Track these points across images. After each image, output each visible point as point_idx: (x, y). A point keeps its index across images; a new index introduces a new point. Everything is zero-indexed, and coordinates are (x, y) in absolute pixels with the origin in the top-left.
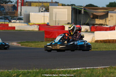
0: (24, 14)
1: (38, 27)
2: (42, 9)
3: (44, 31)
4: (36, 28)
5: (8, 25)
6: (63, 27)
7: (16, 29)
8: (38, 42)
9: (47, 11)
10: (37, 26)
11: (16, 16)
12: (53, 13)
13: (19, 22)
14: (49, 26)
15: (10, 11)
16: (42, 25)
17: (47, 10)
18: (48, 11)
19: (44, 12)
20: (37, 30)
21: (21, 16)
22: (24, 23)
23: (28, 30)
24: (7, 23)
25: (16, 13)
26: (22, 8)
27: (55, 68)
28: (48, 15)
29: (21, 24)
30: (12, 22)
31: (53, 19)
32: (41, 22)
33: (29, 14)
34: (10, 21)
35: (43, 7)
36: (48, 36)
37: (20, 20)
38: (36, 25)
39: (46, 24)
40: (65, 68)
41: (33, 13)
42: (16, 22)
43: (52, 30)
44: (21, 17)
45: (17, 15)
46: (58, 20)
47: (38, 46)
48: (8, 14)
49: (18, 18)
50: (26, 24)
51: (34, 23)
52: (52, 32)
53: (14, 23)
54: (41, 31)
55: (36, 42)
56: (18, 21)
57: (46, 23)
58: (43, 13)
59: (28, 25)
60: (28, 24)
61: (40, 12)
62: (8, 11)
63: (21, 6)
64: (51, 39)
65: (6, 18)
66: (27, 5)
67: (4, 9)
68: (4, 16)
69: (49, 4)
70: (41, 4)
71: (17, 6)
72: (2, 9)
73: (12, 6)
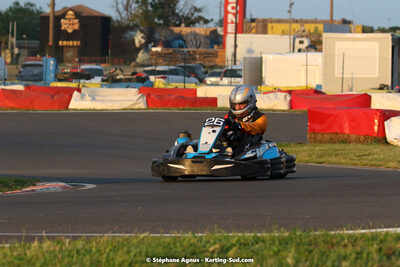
0: (244, 58)
1: (289, 98)
2: (301, 42)
3: (306, 109)
4: (281, 103)
5: (195, 91)
6: (366, 99)
7: (220, 104)
9: (316, 50)
10: (284, 94)
11: (220, 64)
12: (334, 55)
13: (230, 84)
14: (323, 96)
15: (202, 49)
16: (301, 91)
17: (315, 45)
18: (318, 47)
19: (308, 51)
20: (283, 108)
21: (235, 64)
24: (192, 86)
25: (219, 54)
26: (238, 39)
27: (340, 227)
28: (320, 60)
30: (208, 82)
31: (334, 74)
32: (299, 82)
33: (261, 58)
34: (202, 81)
35: (302, 37)
36: (317, 127)
37: (231, 77)
38: (280, 91)
39: (311, 89)
40: (370, 228)
41: (271, 57)
42: (221, 83)
43: (331, 106)
44: (234, 67)
45: (224, 62)
46: (350, 76)
48: (195, 59)
49: (226, 71)
51: (275, 86)
52: (330, 116)
53: (213, 88)
54: (297, 111)
56: (226, 80)
57: (313, 85)
58: (303, 55)
60: (257, 89)
61: (293, 51)
62: (194, 49)
63: (236, 34)
64: (327, 137)
65: (189, 72)
66: (254, 31)
67: (181, 42)
68: (182, 64)
69: (321, 27)
70: (297, 27)
71: (222, 33)
72: (177, 43)
73: (208, 33)
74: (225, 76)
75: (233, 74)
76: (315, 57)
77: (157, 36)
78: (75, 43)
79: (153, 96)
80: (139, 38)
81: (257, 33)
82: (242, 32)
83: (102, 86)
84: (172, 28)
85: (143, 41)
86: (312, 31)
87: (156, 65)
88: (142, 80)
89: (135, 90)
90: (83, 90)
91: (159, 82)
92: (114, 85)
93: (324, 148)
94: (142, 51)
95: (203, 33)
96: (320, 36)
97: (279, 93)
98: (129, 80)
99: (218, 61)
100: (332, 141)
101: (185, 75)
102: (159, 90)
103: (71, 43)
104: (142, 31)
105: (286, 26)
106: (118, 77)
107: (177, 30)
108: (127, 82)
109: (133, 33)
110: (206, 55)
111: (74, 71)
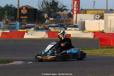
0: (79, 22)
1: (93, 34)
2: (97, 16)
3: (99, 38)
4: (91, 36)
7: (72, 36)
8: (93, 49)
9: (102, 19)
11: (71, 24)
12: (108, 21)
13: (75, 30)
14: (104, 33)
15: (66, 19)
16: (97, 32)
17: (102, 17)
18: (103, 18)
19: (100, 19)
20: (92, 37)
21: (76, 23)
22: (79, 30)
23: (83, 37)
25: (71, 20)
26: (77, 16)
28: (103, 22)
29: (76, 32)
30: (68, 29)
31: (108, 26)
32: (97, 29)
33: (85, 22)
34: (66, 29)
35: (98, 15)
36: (102, 43)
37: (75, 27)
38: (91, 32)
41: (88, 21)
42: (72, 29)
43: (107, 37)
44: (76, 25)
45: (73, 23)
46: (113, 27)
47: (93, 53)
48: (64, 22)
49: (74, 26)
50: (81, 32)
51: (89, 30)
52: (107, 40)
53: (70, 31)
54: (96, 38)
55: (91, 49)
56: (73, 29)
57: (101, 30)
58: (98, 20)
59: (83, 33)
60: (83, 31)
61: (95, 19)
62: (63, 19)
63: (77, 14)
64: (106, 46)
65: (62, 26)
66: (82, 13)
67: (59, 17)
68: (60, 24)
69: (103, 12)
70: (96, 12)
71: (72, 14)
72: (58, 17)
73: (68, 14)
74: (73, 27)
75: (76, 27)
76: (102, 21)
77: (51, 15)
78: (26, 17)
79: (50, 34)
80: (46, 16)
81: (83, 14)
82: (79, 13)
83: (34, 31)
84: (56, 12)
85: (47, 16)
86: (101, 13)
87: (51, 24)
88: (47, 29)
89: (45, 32)
90: (28, 32)
91: (52, 29)
92: (38, 30)
93: (104, 50)
94: (47, 20)
95: (66, 14)
96: (103, 14)
97: (90, 33)
98: (43, 29)
99: (71, 22)
100: (107, 48)
101: (60, 27)
102: (52, 32)
103: (24, 17)
104: (47, 13)
105: (92, 11)
106: (39, 28)
107: (58, 13)
108: (42, 30)
109: (44, 14)
110: (67, 21)
111: (25, 26)
